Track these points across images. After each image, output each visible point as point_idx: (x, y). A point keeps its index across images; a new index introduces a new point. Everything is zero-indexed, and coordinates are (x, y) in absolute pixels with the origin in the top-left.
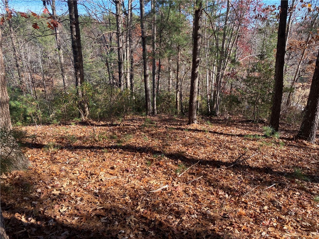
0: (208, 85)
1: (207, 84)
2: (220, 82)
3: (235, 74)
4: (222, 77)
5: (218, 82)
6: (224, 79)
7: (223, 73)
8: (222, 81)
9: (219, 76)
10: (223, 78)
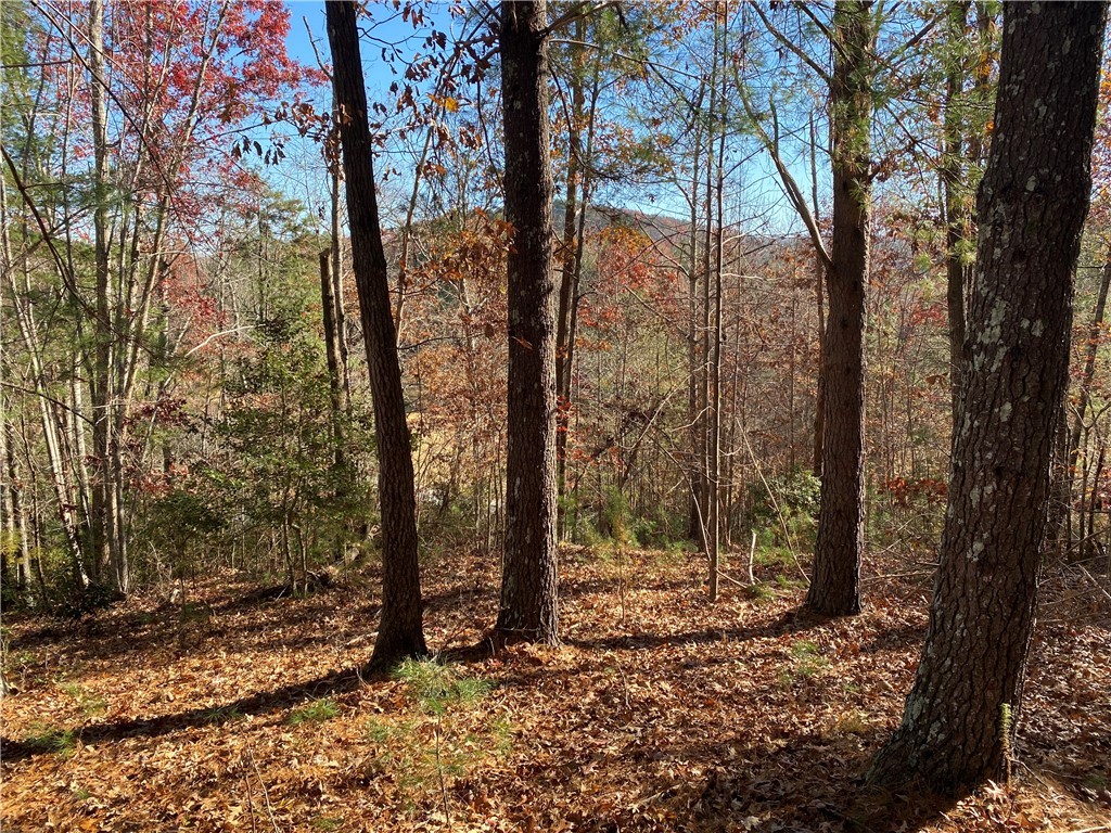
0: (57, 464)
1: (55, 464)
2: (115, 446)
3: (175, 409)
4: (119, 426)
5: (103, 448)
6: (129, 431)
7: (122, 407)
8: (122, 443)
9: (105, 421)
10: (125, 429)
